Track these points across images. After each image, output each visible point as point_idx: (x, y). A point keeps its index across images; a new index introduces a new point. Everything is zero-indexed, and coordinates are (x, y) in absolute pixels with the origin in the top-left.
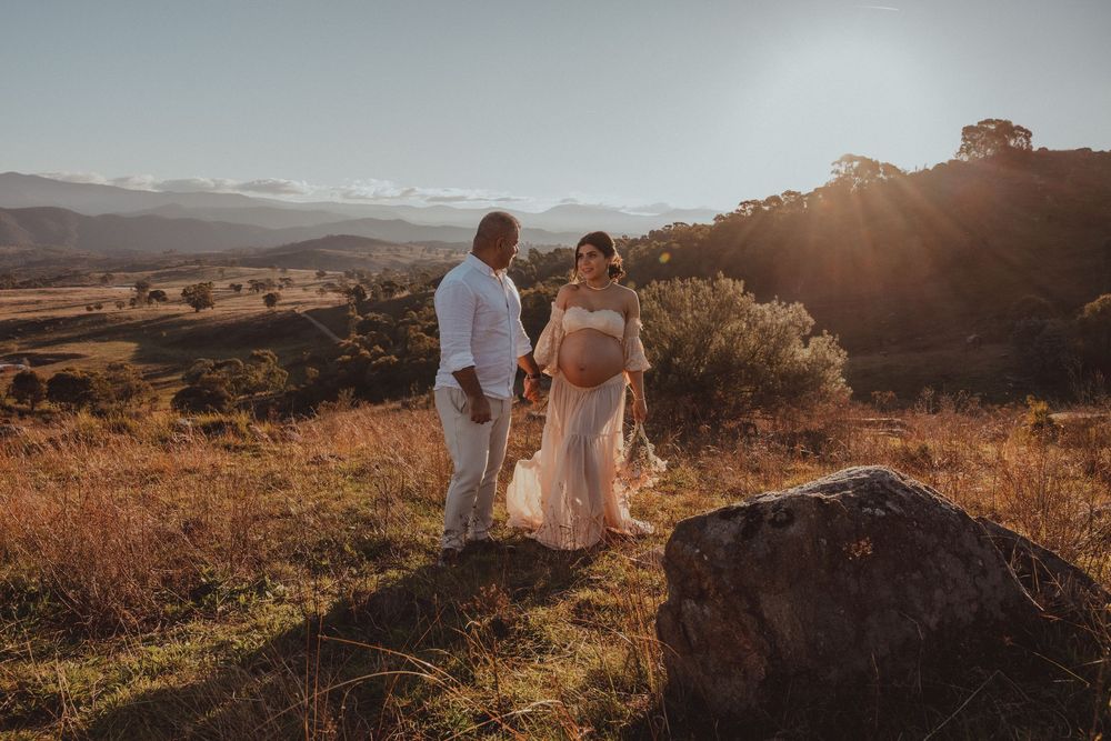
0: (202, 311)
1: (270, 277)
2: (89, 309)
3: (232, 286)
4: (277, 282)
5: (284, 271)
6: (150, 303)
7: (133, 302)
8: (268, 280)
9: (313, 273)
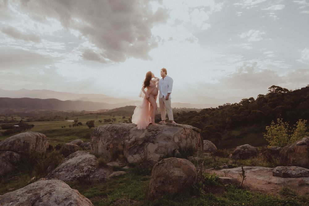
0: (91, 128)
1: (110, 118)
2: (62, 127)
3: (99, 121)
4: (112, 120)
5: (114, 116)
6: (78, 126)
7: (74, 125)
8: (109, 119)
9: (121, 117)
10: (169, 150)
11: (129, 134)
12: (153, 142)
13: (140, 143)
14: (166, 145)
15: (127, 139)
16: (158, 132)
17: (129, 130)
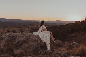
10: (35, 47)
11: (16, 38)
12: (27, 43)
13: (21, 43)
14: (33, 44)
15: (14, 41)
16: (30, 38)
17: (16, 37)
